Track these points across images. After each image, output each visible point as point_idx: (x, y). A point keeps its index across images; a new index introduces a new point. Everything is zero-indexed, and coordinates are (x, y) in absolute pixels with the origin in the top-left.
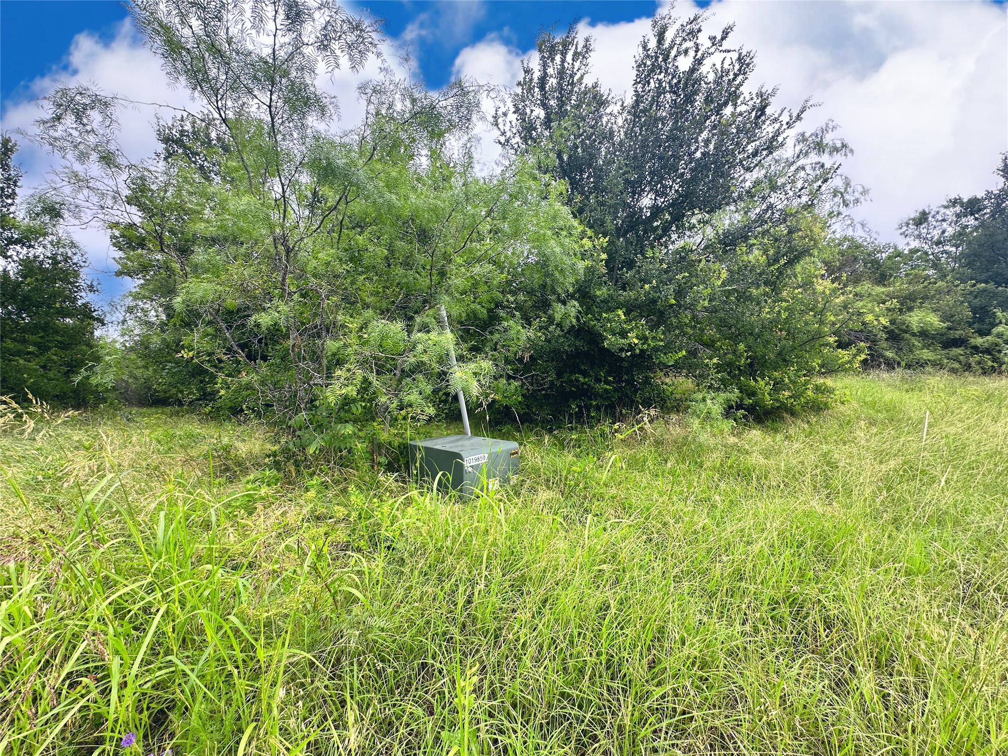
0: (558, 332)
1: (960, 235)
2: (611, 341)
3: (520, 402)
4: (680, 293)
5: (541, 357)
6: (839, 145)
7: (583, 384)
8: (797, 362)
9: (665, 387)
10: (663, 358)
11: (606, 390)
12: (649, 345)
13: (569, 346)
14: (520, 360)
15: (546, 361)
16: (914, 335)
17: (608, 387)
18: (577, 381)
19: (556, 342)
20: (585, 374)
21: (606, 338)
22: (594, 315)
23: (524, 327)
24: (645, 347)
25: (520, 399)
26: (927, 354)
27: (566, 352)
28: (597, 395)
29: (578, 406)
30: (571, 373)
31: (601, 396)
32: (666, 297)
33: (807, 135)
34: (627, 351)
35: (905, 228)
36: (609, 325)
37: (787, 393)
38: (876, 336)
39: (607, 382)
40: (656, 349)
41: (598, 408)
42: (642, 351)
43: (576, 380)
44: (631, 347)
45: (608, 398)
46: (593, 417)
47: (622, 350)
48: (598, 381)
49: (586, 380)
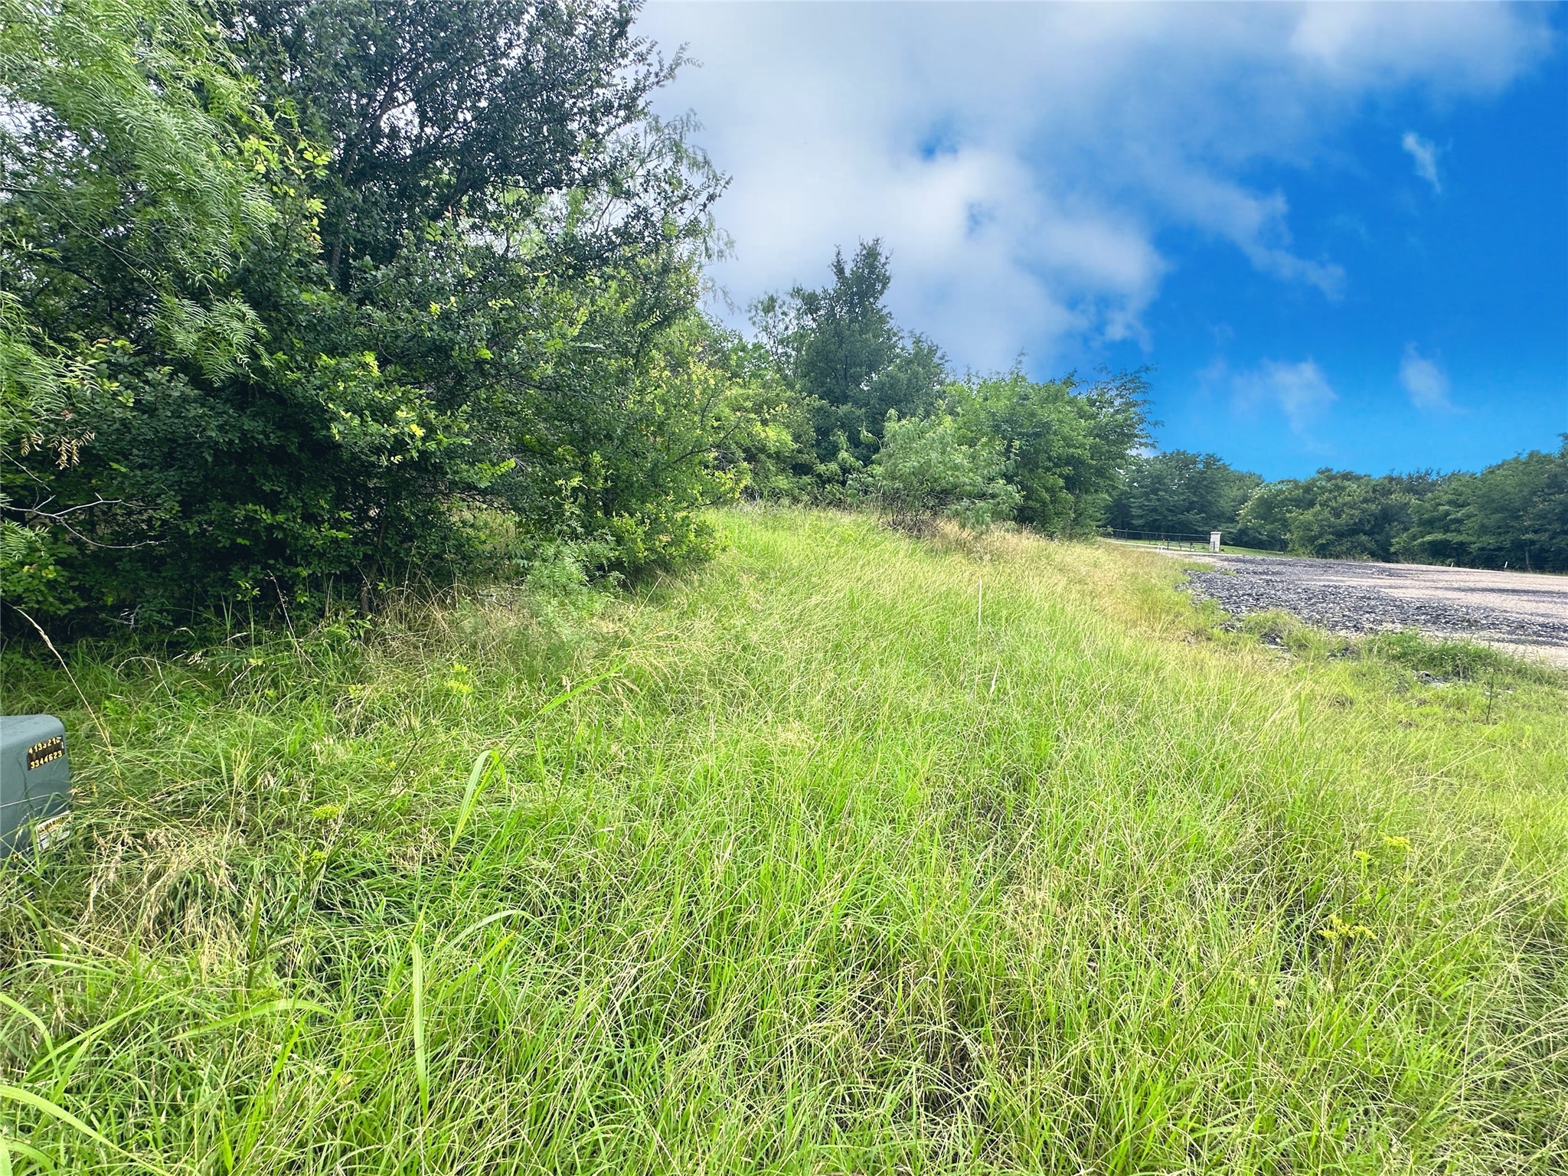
0: (180, 387)
1: (800, 336)
2: (343, 427)
3: (51, 584)
4: (498, 338)
5: (124, 456)
6: (700, 159)
7: (270, 528)
8: (674, 489)
9: (469, 530)
10: (466, 472)
11: (335, 541)
12: (439, 443)
13: (220, 428)
14: (45, 459)
15: (142, 467)
16: (769, 456)
17: (341, 535)
18: (250, 519)
19: (177, 415)
20: (273, 503)
21: (335, 418)
22: (292, 357)
23: (37, 344)
24: (432, 446)
25: (50, 573)
26: (782, 482)
27: (214, 445)
28: (309, 554)
29: (257, 583)
30: (231, 501)
31: (321, 555)
32: (471, 344)
33: (663, 123)
34: (392, 452)
35: (753, 313)
36: (341, 386)
37: (665, 538)
38: (733, 454)
39: (338, 524)
40: (450, 453)
41: (315, 584)
42: (423, 454)
43: (247, 518)
44: (400, 444)
45: (338, 559)
46: (302, 607)
47: (378, 450)
48: (311, 518)
49: (280, 518)
